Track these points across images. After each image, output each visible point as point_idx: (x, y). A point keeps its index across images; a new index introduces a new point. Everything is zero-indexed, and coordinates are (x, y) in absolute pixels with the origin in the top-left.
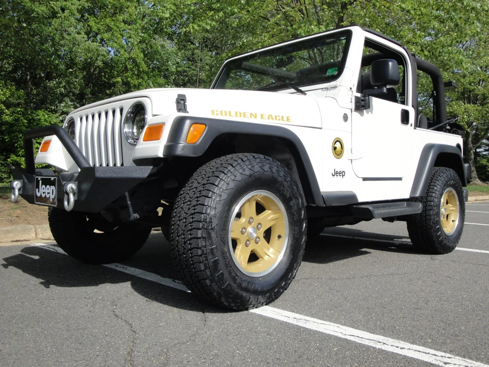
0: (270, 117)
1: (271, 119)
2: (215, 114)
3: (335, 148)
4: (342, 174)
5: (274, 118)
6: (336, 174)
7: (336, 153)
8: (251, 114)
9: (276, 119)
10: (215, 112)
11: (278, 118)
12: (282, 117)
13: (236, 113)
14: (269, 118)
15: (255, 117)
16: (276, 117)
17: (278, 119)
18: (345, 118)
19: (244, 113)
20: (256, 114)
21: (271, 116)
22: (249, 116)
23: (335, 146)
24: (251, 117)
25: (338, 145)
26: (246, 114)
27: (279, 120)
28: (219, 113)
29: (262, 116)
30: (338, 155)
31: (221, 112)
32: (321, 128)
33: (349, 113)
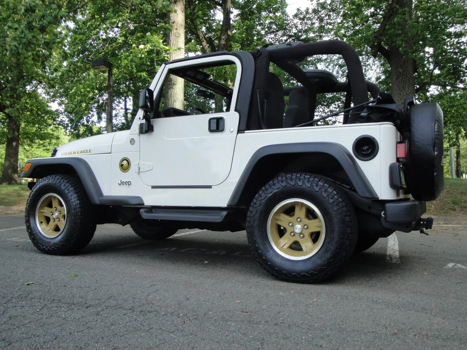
3: (122, 165)
4: (128, 183)
6: (122, 183)
7: (122, 169)
10: (62, 154)
13: (68, 153)
14: (80, 153)
18: (132, 142)
20: (76, 152)
21: (82, 151)
23: (122, 163)
24: (73, 154)
25: (125, 163)
27: (85, 152)
30: (125, 170)
32: (111, 153)
33: (136, 137)
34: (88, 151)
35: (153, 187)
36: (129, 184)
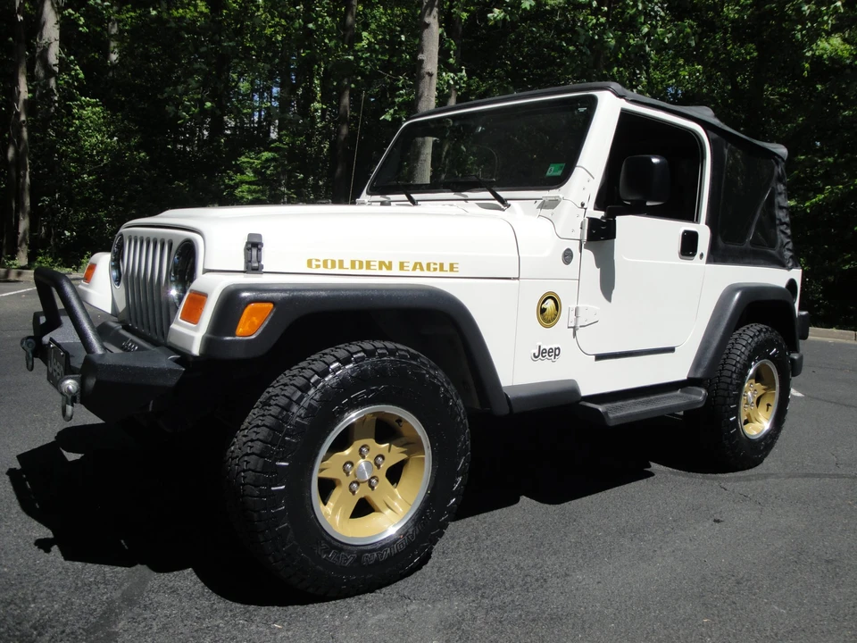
0: (418, 267)
1: (418, 270)
2: (314, 266)
3: (543, 311)
4: (554, 353)
5: (425, 267)
6: (542, 353)
7: (544, 319)
8: (382, 264)
9: (429, 269)
10: (314, 263)
11: (432, 266)
12: (442, 265)
13: (353, 263)
14: (414, 269)
15: (389, 267)
16: (428, 265)
17: (432, 269)
18: (568, 257)
19: (368, 263)
20: (390, 263)
21: (420, 264)
22: (377, 267)
23: (544, 306)
24: (381, 268)
25: (550, 304)
26: (372, 263)
27: (435, 269)
28: (321, 263)
29: (402, 266)
30: (549, 322)
31: (325, 262)
32: (518, 279)
33: (575, 247)
34: (446, 267)
35: (599, 357)
36: (555, 355)
